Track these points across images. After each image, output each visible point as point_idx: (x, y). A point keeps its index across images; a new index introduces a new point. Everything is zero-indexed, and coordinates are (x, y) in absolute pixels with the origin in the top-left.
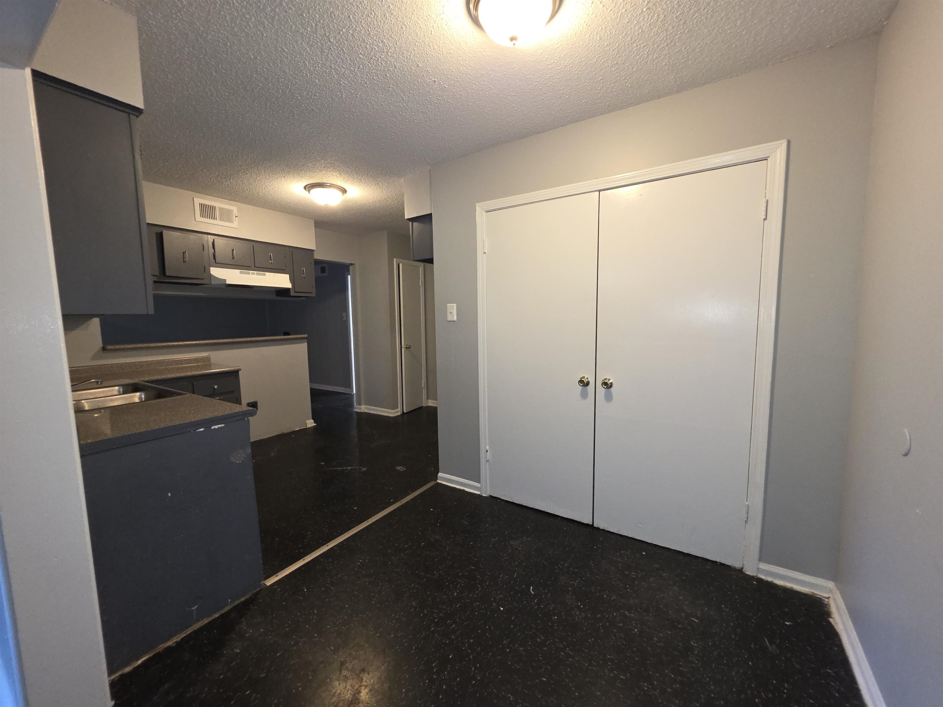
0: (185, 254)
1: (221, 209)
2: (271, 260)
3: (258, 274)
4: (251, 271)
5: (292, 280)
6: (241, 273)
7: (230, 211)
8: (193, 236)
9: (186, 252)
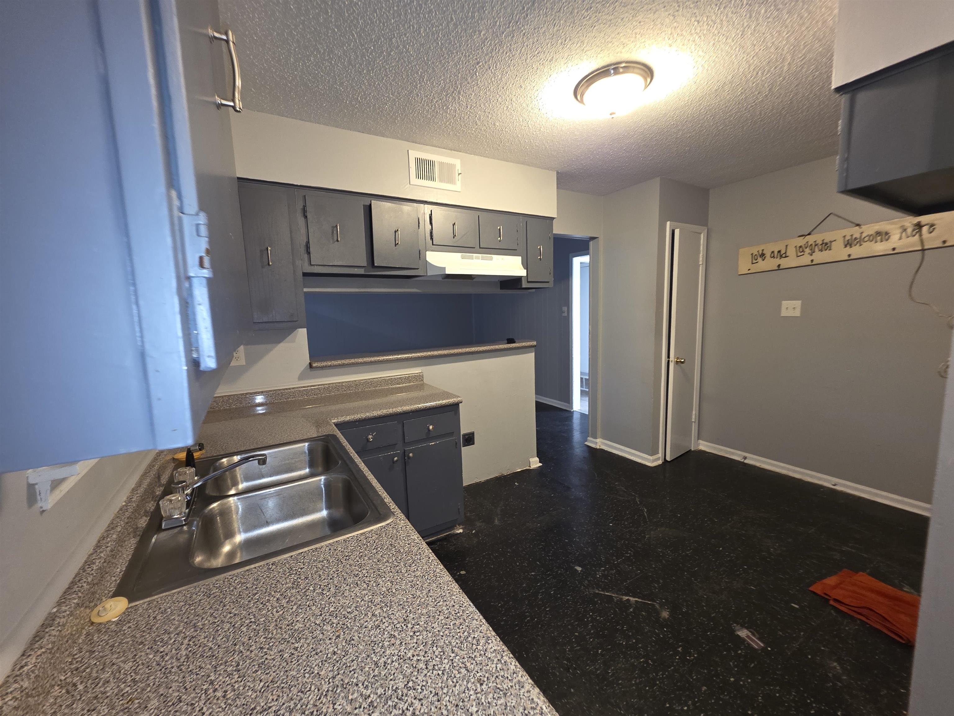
0: (397, 233)
1: (441, 164)
2: (500, 237)
3: (483, 259)
4: (475, 255)
5: (526, 265)
6: (463, 258)
7: (451, 167)
8: (407, 208)
9: (398, 230)
